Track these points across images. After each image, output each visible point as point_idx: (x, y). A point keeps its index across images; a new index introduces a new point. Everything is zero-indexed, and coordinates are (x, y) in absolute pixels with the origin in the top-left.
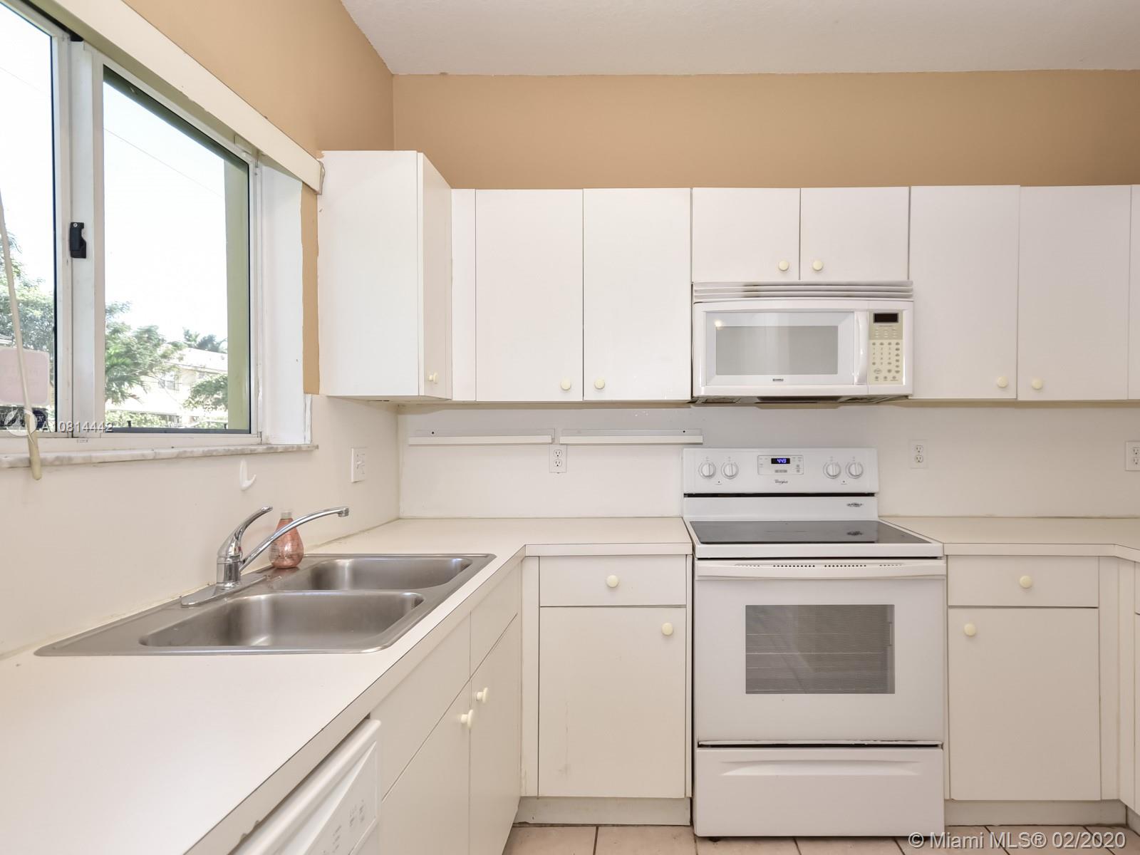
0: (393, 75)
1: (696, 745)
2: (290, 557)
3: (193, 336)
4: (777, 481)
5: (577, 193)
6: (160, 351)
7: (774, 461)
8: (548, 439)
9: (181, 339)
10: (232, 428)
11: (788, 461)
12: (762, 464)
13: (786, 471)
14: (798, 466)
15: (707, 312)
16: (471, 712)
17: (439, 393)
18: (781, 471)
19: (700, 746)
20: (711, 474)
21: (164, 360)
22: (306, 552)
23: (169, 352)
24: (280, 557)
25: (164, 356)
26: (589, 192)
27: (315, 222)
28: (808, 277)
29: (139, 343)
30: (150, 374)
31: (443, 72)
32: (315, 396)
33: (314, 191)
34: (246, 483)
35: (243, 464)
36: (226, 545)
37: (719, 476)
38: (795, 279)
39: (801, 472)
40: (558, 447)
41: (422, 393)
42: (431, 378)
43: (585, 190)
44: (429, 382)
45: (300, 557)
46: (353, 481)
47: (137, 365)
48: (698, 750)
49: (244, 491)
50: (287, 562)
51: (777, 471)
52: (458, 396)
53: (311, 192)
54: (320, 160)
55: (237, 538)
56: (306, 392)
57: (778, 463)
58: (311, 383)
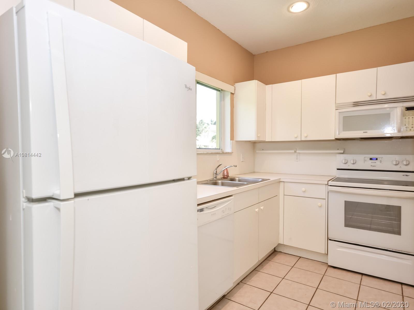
0: (254, 55)
1: (329, 239)
2: (226, 176)
3: (213, 121)
4: (371, 166)
5: (300, 81)
6: (204, 126)
7: (371, 159)
8: (293, 151)
9: (210, 123)
10: (217, 148)
11: (377, 159)
12: (366, 160)
13: (375, 163)
14: (381, 161)
15: (339, 112)
16: (258, 209)
17: (261, 139)
18: (374, 162)
19: (330, 240)
20: (346, 162)
21: (205, 129)
22: (229, 176)
23: (207, 126)
24: (225, 175)
25: (205, 128)
26: (304, 81)
27: (233, 100)
28: (380, 97)
29: (199, 124)
30: (202, 133)
31: (267, 51)
32: (233, 141)
33: (233, 93)
34: (218, 160)
35: (218, 156)
36: (214, 171)
37: (349, 163)
38: (374, 99)
39: (382, 163)
40: (297, 154)
41: (256, 140)
42: (258, 135)
43: (302, 80)
44: (258, 137)
45: (228, 176)
46: (241, 161)
47: (199, 131)
48: (329, 241)
49: (218, 161)
50: (226, 177)
51: (372, 162)
52: (267, 140)
53: (232, 94)
54: (234, 86)
55: (216, 169)
56: (231, 140)
57: (372, 160)
58: (232, 138)
